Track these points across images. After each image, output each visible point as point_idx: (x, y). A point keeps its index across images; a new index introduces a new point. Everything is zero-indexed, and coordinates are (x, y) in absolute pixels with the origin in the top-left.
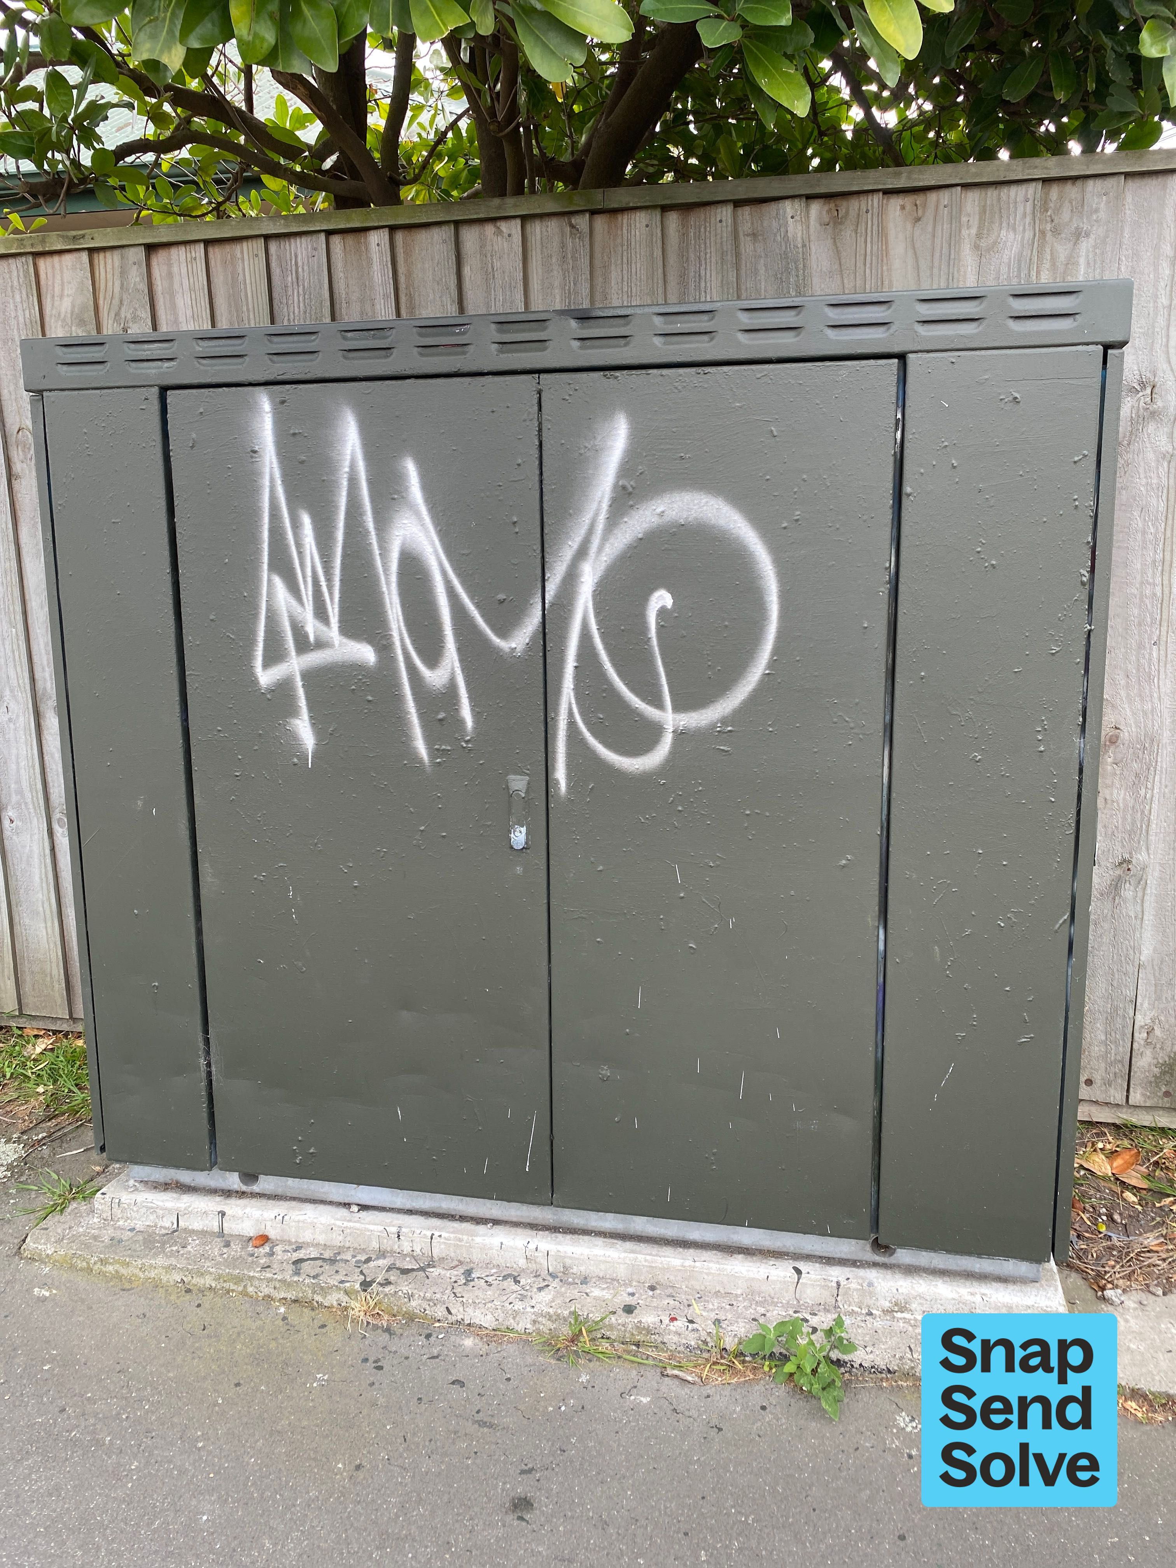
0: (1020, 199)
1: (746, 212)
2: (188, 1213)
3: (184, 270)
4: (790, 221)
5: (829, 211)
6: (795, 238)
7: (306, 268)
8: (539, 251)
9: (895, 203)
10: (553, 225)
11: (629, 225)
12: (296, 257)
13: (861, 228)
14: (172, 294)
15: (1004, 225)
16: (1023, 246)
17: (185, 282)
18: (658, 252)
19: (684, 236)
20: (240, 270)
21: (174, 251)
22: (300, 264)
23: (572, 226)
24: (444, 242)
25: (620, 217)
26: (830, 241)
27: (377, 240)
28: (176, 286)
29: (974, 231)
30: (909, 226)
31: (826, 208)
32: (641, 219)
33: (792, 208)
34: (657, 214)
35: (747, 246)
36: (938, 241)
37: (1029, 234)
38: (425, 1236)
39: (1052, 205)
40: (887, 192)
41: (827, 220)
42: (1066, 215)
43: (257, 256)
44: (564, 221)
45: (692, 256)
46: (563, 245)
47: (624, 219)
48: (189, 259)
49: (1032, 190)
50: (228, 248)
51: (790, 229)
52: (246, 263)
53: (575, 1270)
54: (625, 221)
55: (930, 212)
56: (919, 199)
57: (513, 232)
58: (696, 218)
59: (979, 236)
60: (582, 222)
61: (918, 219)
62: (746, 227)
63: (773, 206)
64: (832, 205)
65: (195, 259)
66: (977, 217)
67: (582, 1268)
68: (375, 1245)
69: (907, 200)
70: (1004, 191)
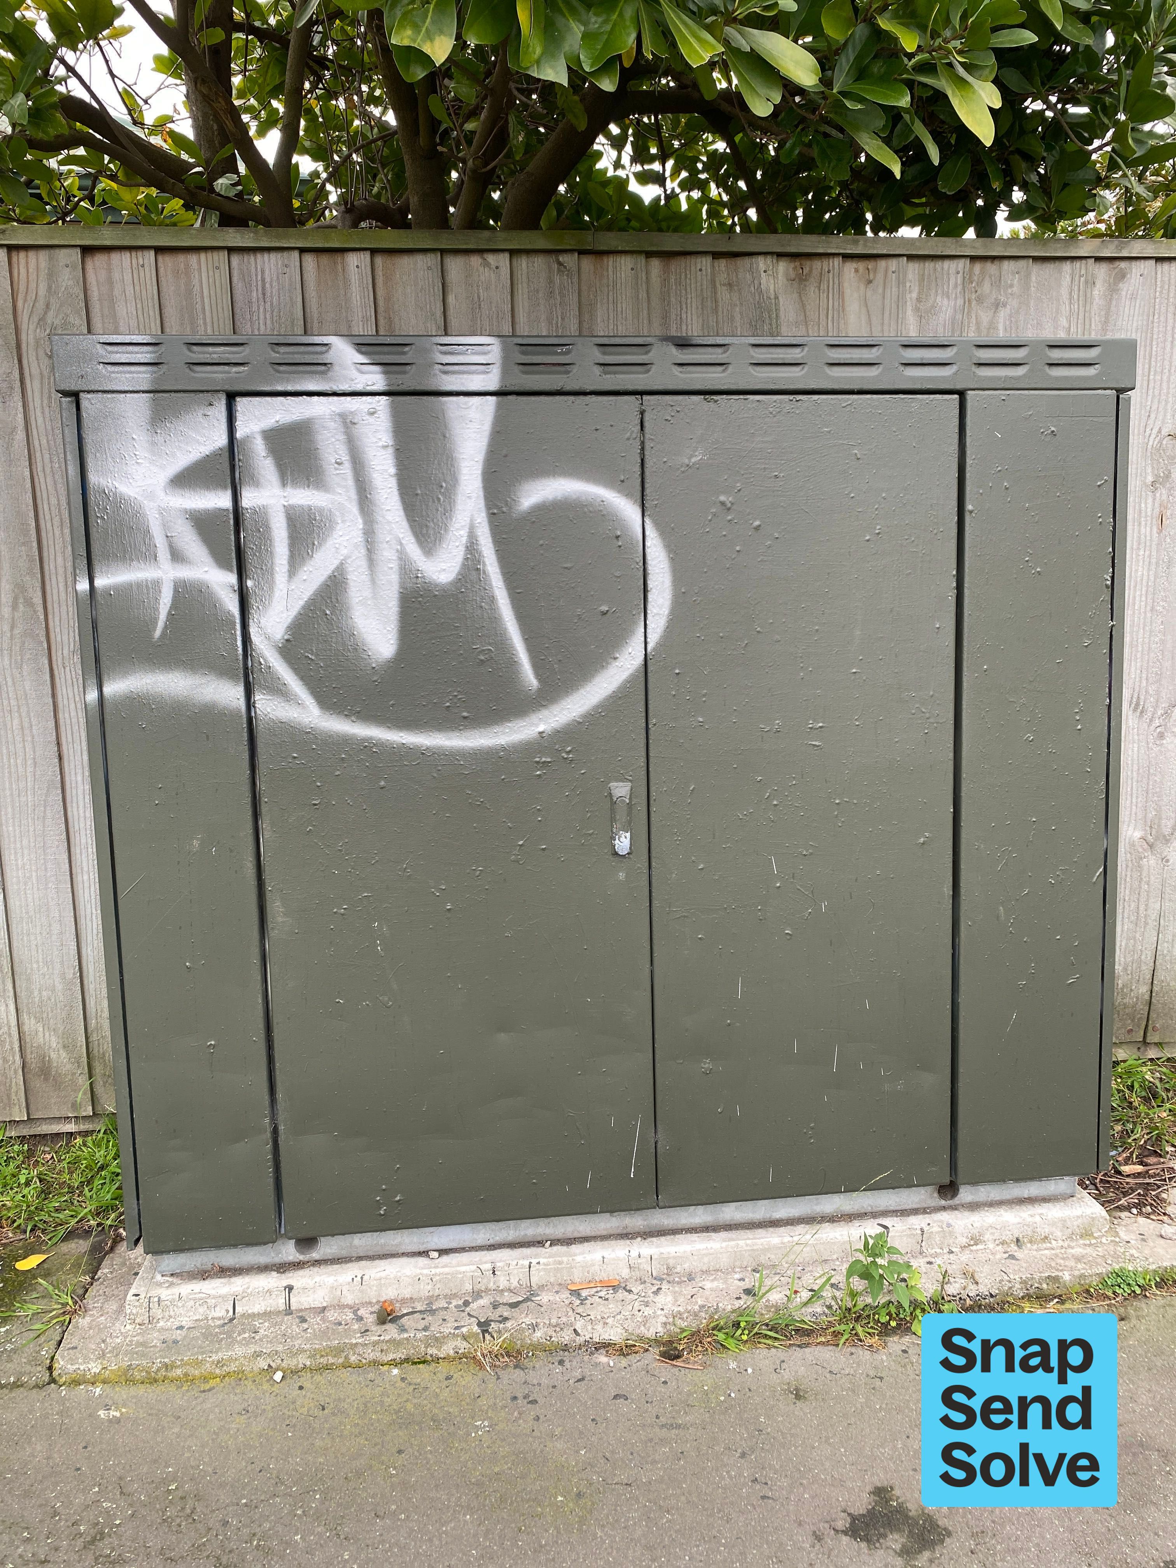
0: (952, 271)
1: (722, 263)
2: (245, 1295)
3: (128, 277)
4: (763, 274)
5: (795, 268)
6: (768, 290)
7: (274, 284)
8: (525, 285)
9: (850, 267)
10: (539, 261)
11: (615, 268)
12: (263, 272)
13: (824, 286)
14: (112, 301)
15: (939, 292)
16: (955, 311)
17: (129, 290)
18: (643, 295)
19: (665, 282)
20: (196, 282)
21: (115, 256)
22: (268, 280)
23: (560, 264)
24: (429, 268)
25: (605, 259)
26: (795, 295)
27: (356, 262)
28: (116, 292)
29: (914, 295)
30: (862, 287)
31: (792, 265)
32: (625, 264)
33: (765, 263)
34: (642, 259)
35: (724, 294)
36: (887, 302)
37: (960, 302)
38: (523, 1267)
39: (976, 278)
40: (847, 257)
41: (793, 276)
42: (986, 287)
43: (218, 268)
44: (552, 259)
45: (673, 299)
46: (551, 281)
47: (610, 261)
48: (135, 265)
49: (961, 264)
50: (181, 259)
51: (764, 281)
52: (204, 275)
53: (678, 1269)
54: (611, 263)
55: (880, 276)
56: (871, 264)
57: (501, 264)
58: (677, 265)
59: (919, 300)
60: (569, 260)
61: (870, 282)
62: (722, 277)
63: (747, 261)
64: (797, 264)
65: (143, 266)
66: (917, 283)
67: (686, 1266)
68: (469, 1287)
69: (861, 265)
70: (939, 264)
